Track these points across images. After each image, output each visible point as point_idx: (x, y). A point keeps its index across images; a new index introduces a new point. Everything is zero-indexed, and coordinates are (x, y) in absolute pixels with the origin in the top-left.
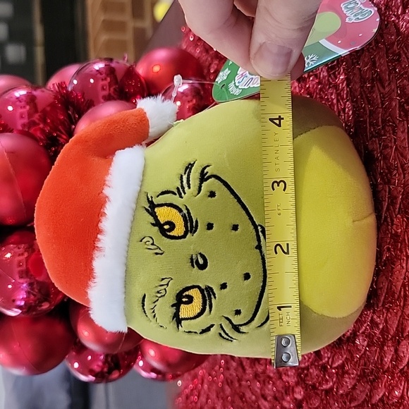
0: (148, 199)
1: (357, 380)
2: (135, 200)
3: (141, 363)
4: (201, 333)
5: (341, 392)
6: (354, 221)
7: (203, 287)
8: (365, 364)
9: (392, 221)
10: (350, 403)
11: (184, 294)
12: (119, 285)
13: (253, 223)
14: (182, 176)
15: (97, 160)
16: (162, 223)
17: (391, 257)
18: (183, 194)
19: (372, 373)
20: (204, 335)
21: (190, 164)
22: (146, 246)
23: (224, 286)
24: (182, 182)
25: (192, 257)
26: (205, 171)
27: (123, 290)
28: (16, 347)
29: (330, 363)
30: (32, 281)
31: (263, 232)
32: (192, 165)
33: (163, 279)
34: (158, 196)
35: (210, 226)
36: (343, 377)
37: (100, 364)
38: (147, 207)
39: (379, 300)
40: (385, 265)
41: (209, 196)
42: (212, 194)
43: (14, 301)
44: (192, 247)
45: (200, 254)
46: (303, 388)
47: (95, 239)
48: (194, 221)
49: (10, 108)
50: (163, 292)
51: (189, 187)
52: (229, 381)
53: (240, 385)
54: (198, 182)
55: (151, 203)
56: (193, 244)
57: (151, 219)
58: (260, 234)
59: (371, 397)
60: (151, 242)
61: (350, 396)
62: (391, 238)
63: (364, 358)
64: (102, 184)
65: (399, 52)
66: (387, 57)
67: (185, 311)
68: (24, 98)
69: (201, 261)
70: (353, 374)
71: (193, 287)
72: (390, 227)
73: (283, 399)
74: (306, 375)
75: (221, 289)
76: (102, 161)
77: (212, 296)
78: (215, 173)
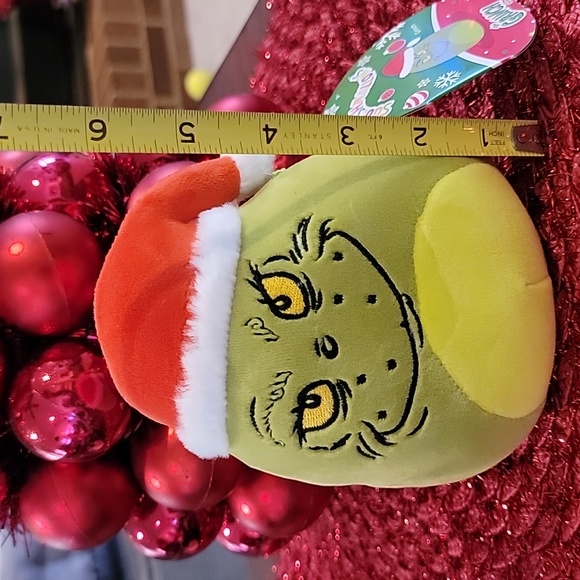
0: (251, 268)
1: (540, 512)
2: (234, 270)
3: (227, 532)
4: (332, 449)
5: (518, 533)
6: (527, 285)
7: (334, 382)
8: (549, 489)
9: (572, 286)
10: (533, 546)
11: (308, 394)
12: (218, 386)
13: (396, 292)
14: (294, 236)
15: (175, 226)
16: (273, 298)
17: (574, 334)
18: (299, 259)
19: (560, 499)
20: (337, 451)
21: (304, 220)
22: (254, 331)
23: (361, 379)
24: (296, 243)
25: (317, 341)
26: (326, 228)
27: (225, 394)
28: (59, 508)
29: (498, 497)
30: (81, 410)
31: (410, 303)
32: (308, 221)
33: (279, 375)
34: (265, 264)
35: (338, 299)
36: (518, 512)
37: (173, 531)
38: (251, 279)
39: (562, 398)
40: (567, 347)
41: (334, 259)
42: (338, 256)
43: (57, 439)
44: (316, 328)
45: (328, 337)
46: (460, 540)
47: (183, 326)
48: (317, 293)
49: (36, 183)
50: (280, 392)
51: (306, 249)
52: (349, 552)
53: (366, 554)
54: (317, 242)
55: (256, 273)
56: (317, 324)
57: (258, 295)
58: (406, 306)
59: (560, 533)
60: (260, 324)
61: (532, 536)
62: (573, 309)
63: (547, 481)
64: (188, 252)
65: (568, 62)
66: (551, 71)
67: (311, 418)
68: (54, 168)
69: (329, 347)
70: (533, 506)
71: (321, 383)
72: (570, 295)
73: (432, 561)
74: (465, 520)
75: (358, 383)
76: (182, 226)
77: (347, 395)
78: (340, 228)
